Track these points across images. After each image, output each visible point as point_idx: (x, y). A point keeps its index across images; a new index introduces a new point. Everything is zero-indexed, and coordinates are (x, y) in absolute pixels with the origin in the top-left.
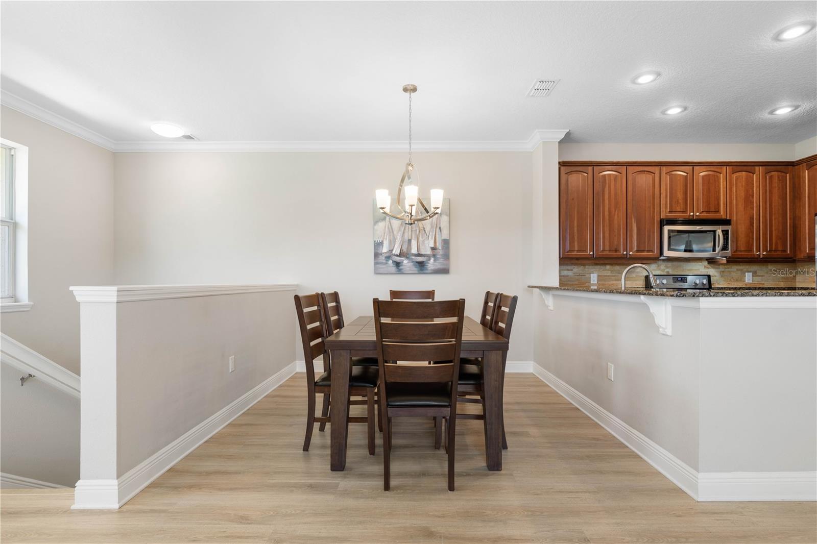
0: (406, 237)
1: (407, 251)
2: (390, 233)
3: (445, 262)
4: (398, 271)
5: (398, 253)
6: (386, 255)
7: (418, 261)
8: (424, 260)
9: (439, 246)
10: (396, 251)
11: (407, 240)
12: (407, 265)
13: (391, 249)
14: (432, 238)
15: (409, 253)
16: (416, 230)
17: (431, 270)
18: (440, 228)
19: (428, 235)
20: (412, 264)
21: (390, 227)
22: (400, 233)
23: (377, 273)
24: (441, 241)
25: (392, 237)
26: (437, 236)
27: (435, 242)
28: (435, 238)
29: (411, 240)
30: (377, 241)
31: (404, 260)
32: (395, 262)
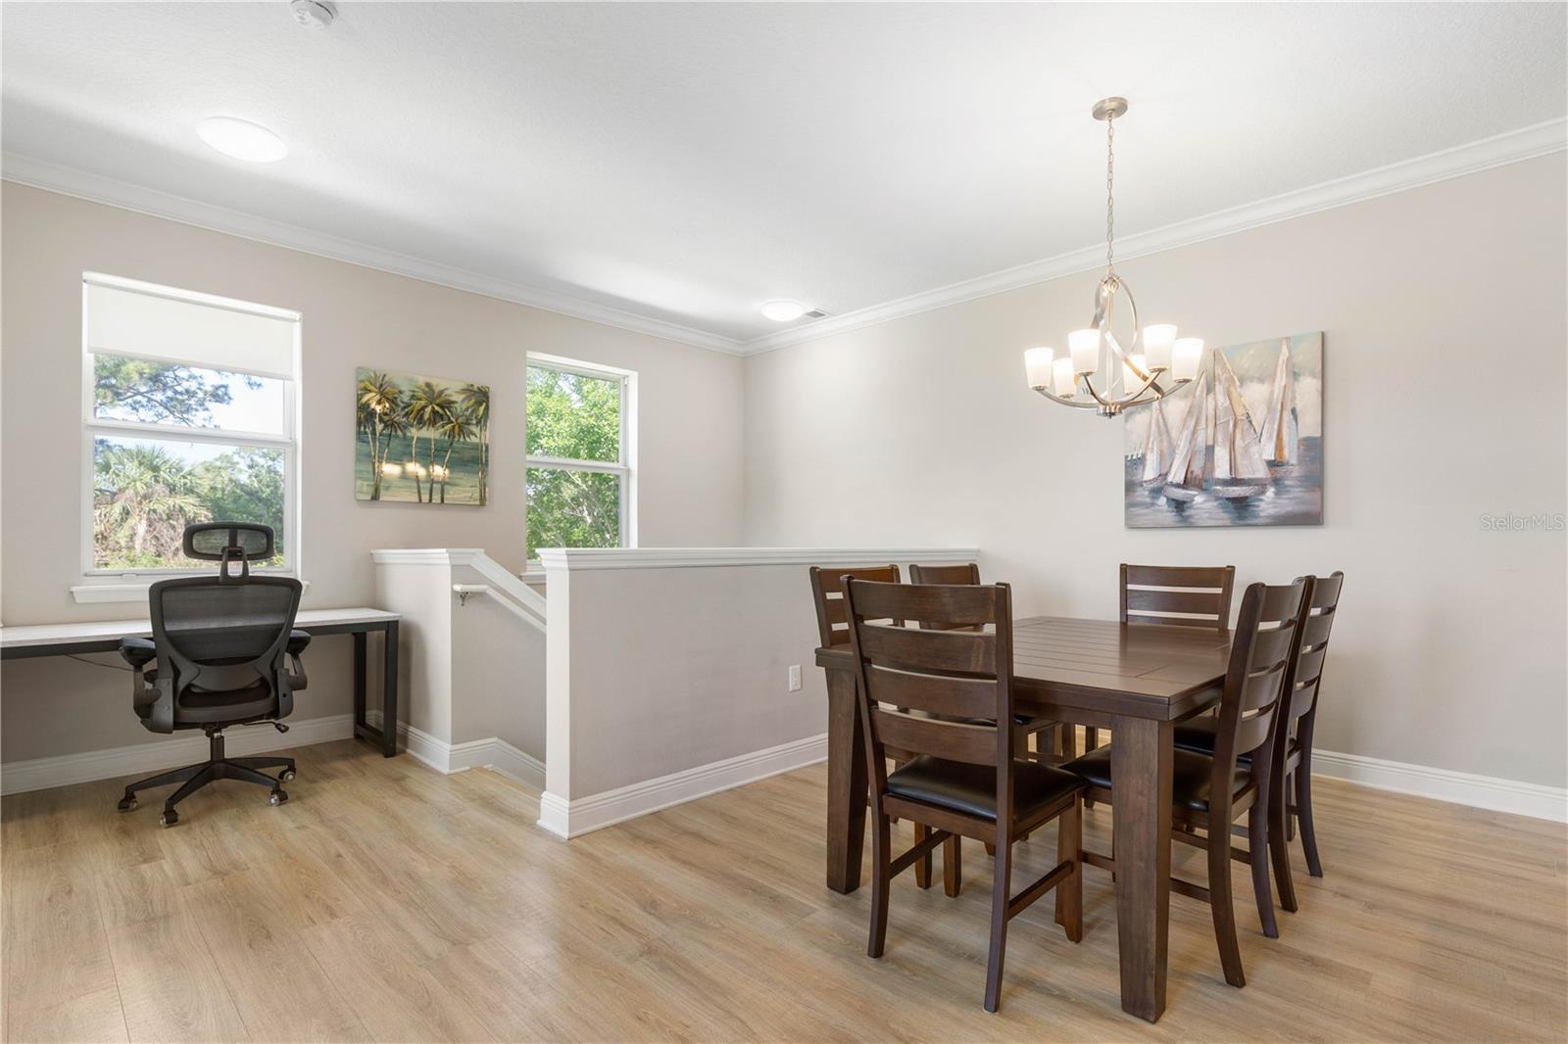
0: (1201, 441)
1: (1203, 474)
2: (1160, 435)
3: (1308, 496)
4: (1180, 522)
5: (1181, 478)
6: (1151, 485)
7: (1231, 496)
8: (1248, 494)
9: (1291, 454)
10: (1177, 475)
11: (1204, 447)
12: (1203, 506)
13: (1164, 471)
14: (1270, 438)
15: (1207, 477)
16: (1227, 422)
17: (1268, 517)
18: (1293, 411)
19: (1258, 430)
20: (1215, 504)
21: (1161, 421)
22: (1187, 433)
23: (1131, 525)
24: (1296, 444)
25: (1165, 444)
26: (1285, 431)
27: (1279, 448)
28: (1279, 438)
29: (1213, 446)
30: (1132, 456)
31: (1195, 496)
32: (1173, 500)
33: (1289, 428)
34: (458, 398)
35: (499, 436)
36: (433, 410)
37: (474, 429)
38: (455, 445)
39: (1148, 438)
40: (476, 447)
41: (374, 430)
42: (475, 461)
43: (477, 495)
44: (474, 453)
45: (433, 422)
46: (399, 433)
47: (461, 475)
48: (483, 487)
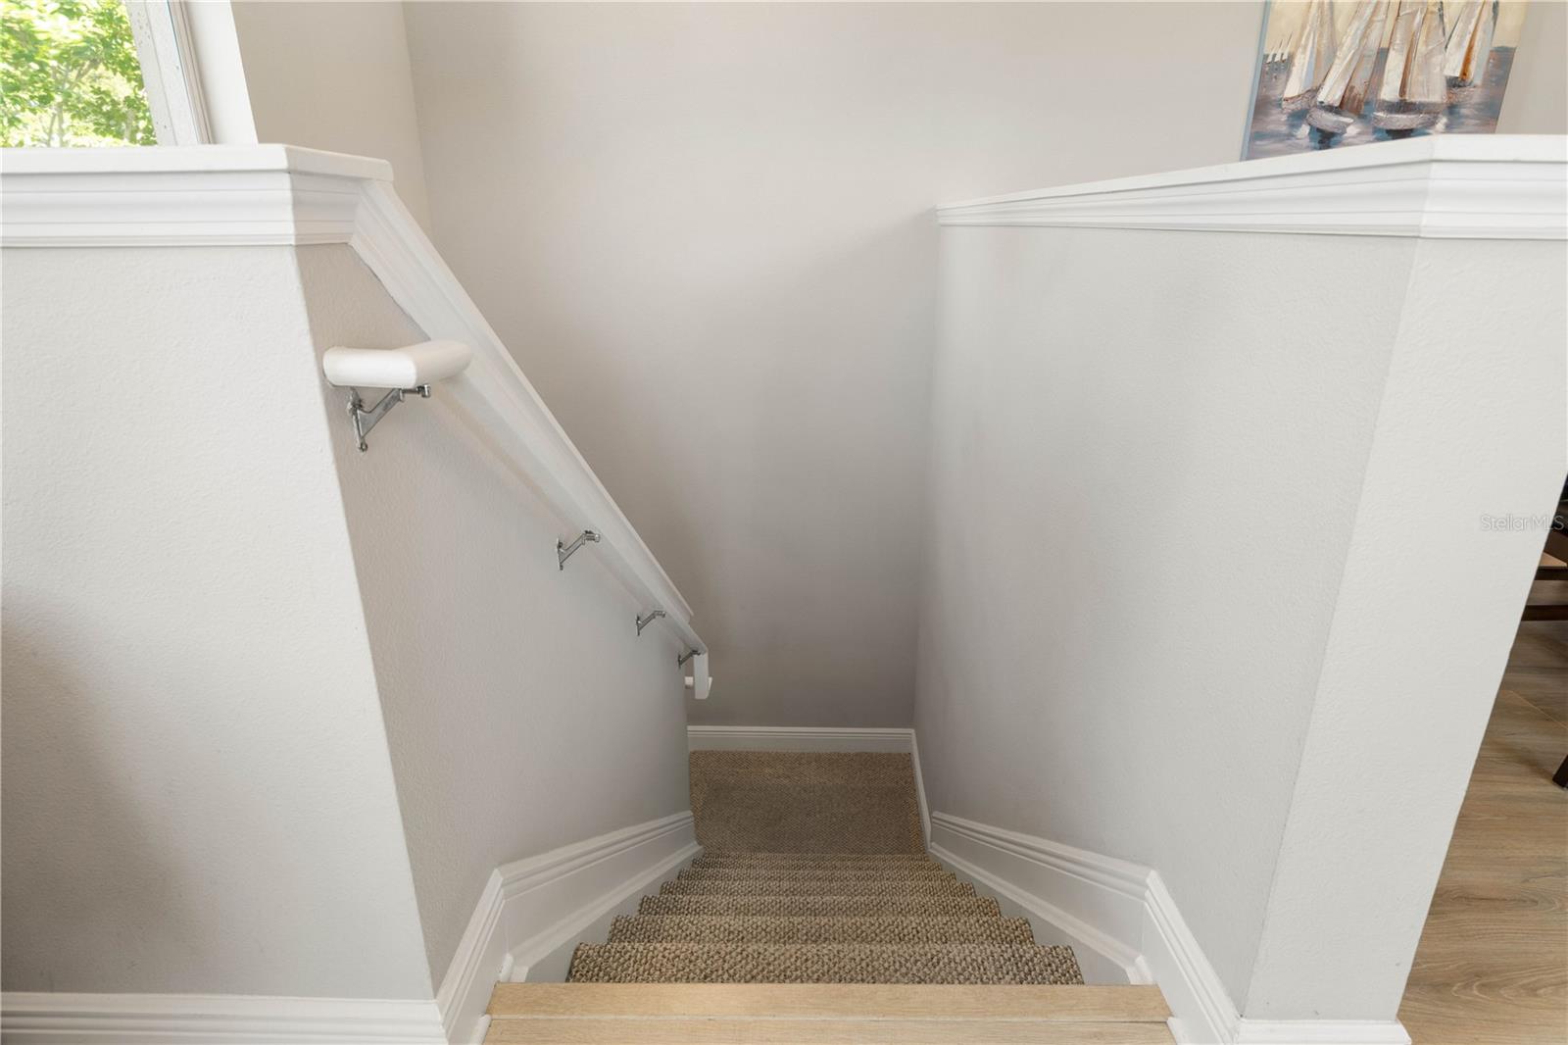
0: (1374, 42)
1: (1367, 93)
2: (1321, 25)
5: (1336, 99)
6: (1293, 106)
7: (1394, 128)
8: (1414, 126)
9: (1476, 74)
10: (1331, 93)
11: (1376, 51)
13: (1315, 85)
14: (1459, 44)
15: (1373, 98)
16: (1413, 16)
18: (1496, 9)
19: (1448, 31)
22: (1358, 26)
24: (1485, 56)
25: (1325, 40)
26: (1479, 34)
27: (1467, 61)
28: (1470, 48)
29: (1388, 49)
30: (1275, 55)
31: (1348, 125)
32: (1318, 130)
33: (1484, 32)
39: (1303, 28)
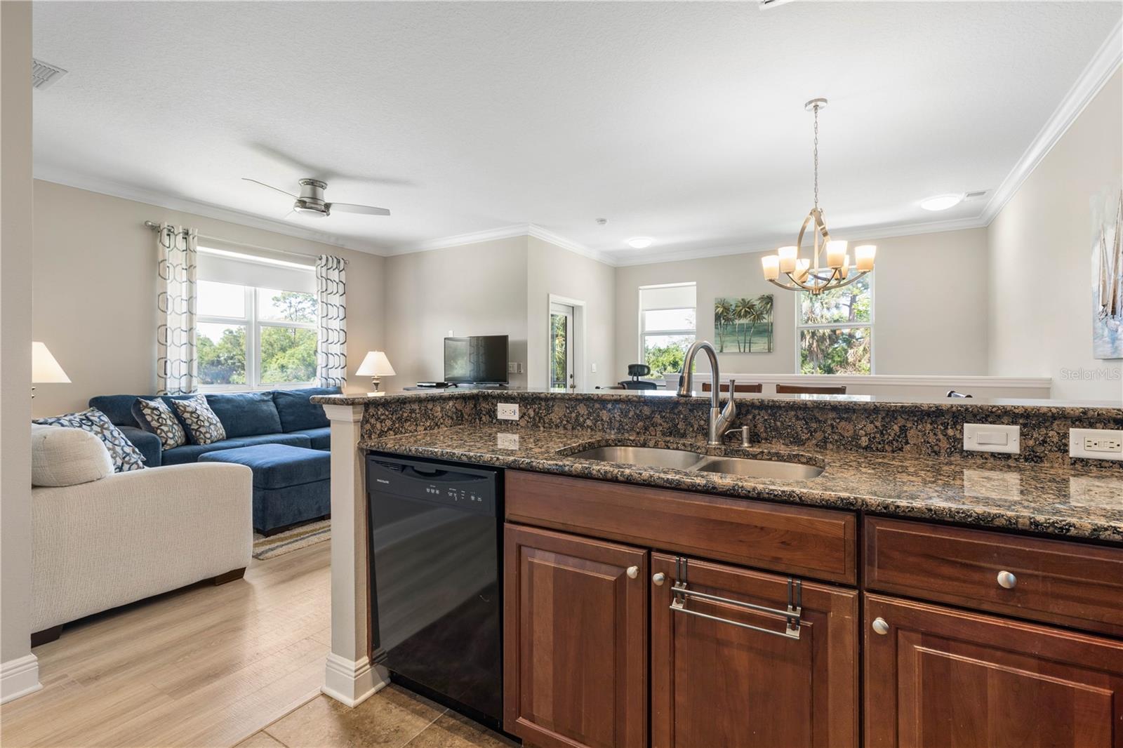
6: (1102, 318)
13: (1105, 303)
23: (1095, 356)
32: (1111, 330)
34: (757, 303)
35: (777, 318)
36: (745, 311)
37: (766, 316)
38: (756, 325)
40: (767, 325)
41: (721, 324)
42: (767, 331)
43: (767, 347)
44: (766, 327)
45: (745, 316)
46: (731, 323)
47: (758, 338)
48: (770, 343)
